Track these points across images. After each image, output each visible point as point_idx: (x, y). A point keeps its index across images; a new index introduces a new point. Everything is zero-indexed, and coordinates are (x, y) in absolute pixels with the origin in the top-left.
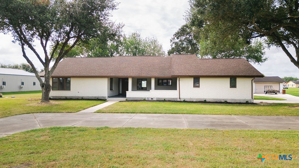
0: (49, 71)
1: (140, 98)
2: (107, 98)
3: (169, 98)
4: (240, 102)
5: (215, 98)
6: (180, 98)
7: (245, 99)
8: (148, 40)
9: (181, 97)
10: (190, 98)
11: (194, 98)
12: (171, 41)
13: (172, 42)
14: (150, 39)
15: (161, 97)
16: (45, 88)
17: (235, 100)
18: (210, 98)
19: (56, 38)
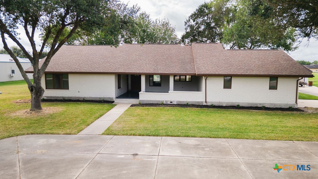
0: (39, 70)
1: (156, 101)
2: (114, 99)
3: (193, 102)
4: (280, 107)
5: (250, 102)
6: (206, 102)
7: (287, 104)
8: (158, 22)
9: (207, 100)
10: (218, 101)
11: (224, 101)
12: (186, 23)
13: (187, 25)
14: (160, 21)
15: (183, 100)
16: (35, 92)
17: (275, 104)
18: (243, 102)
19: (47, 23)
